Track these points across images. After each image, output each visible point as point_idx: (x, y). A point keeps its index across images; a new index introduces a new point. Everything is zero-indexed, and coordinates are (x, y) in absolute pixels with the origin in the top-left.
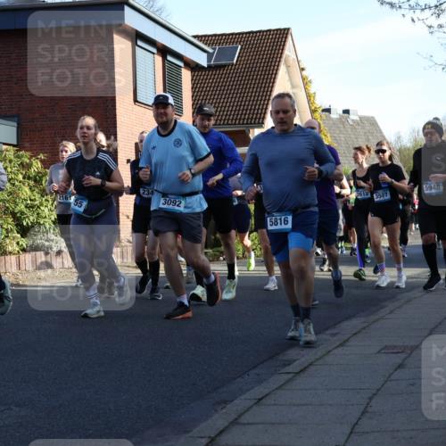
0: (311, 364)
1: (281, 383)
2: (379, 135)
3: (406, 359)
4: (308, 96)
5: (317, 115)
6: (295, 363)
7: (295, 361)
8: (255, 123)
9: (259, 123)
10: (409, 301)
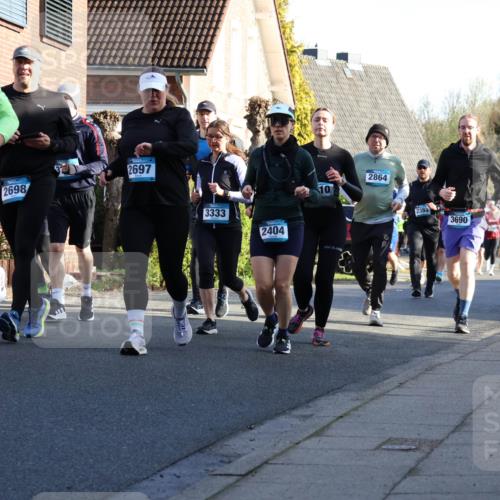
0: (266, 462)
1: (216, 491)
2: (393, 97)
3: (422, 459)
4: (282, 26)
5: (295, 59)
6: (240, 460)
7: (240, 456)
8: (191, 66)
9: (197, 67)
10: (431, 368)
